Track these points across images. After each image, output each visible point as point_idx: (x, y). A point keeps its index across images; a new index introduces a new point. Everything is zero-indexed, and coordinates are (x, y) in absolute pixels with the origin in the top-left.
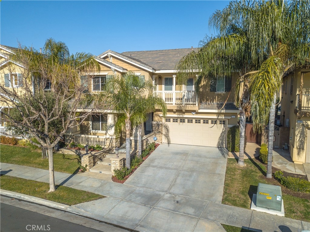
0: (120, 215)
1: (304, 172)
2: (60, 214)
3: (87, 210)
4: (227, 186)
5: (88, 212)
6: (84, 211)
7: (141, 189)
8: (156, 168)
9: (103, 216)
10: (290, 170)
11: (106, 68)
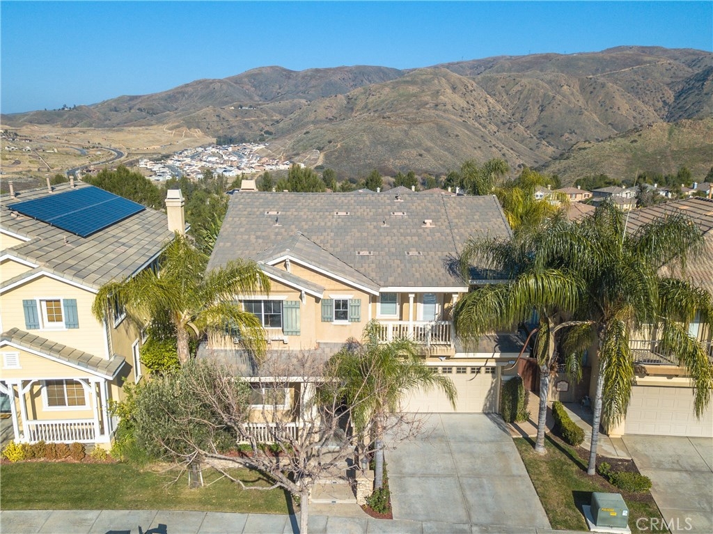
1: (629, 454)
4: (543, 498)
10: (610, 454)
11: (281, 288)
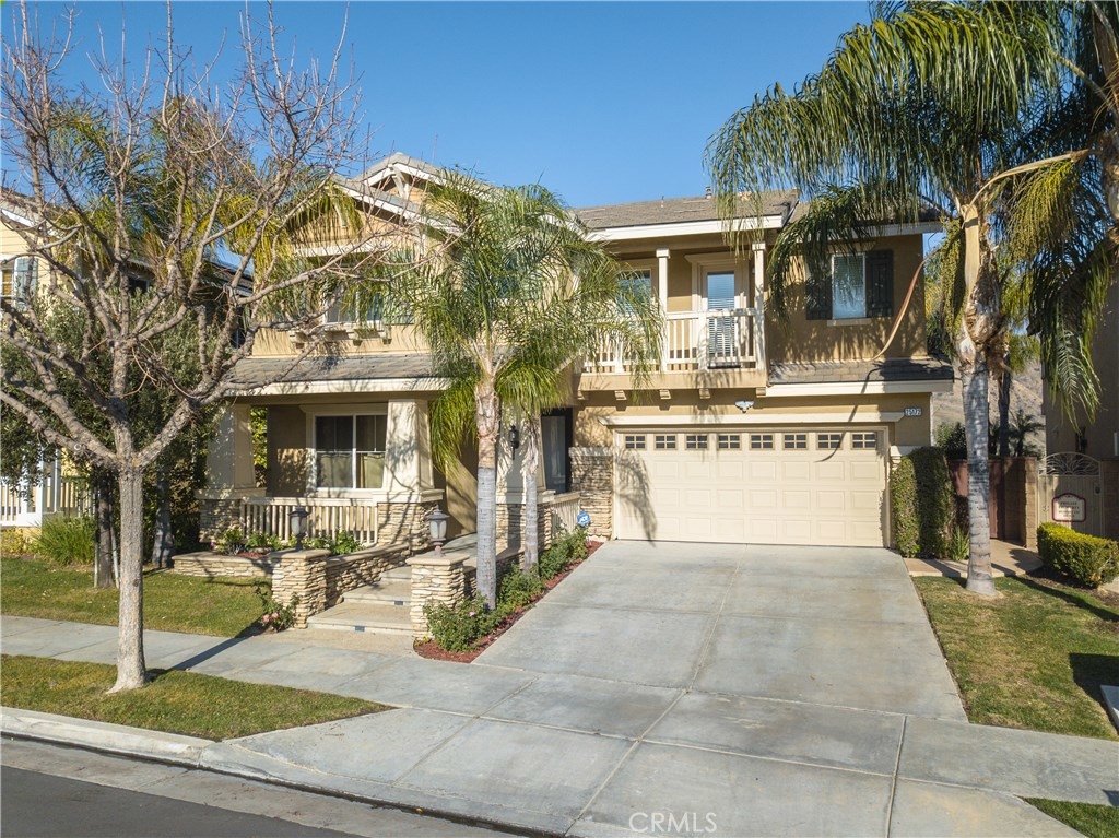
0: (481, 775)
2: (162, 777)
3: (305, 758)
4: (957, 659)
5: (309, 764)
6: (286, 761)
7: (557, 680)
8: (609, 612)
9: (391, 782)
